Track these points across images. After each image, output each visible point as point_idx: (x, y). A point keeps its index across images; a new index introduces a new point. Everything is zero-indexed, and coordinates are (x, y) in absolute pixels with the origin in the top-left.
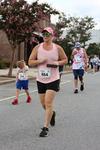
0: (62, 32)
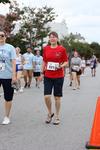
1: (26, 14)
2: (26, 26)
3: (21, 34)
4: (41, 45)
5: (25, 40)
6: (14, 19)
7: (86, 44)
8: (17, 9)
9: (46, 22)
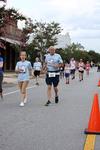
0: (28, 38)
1: (38, 28)
2: (38, 37)
3: (34, 44)
5: (37, 48)
6: (29, 32)
7: (85, 52)
8: (31, 25)
9: (54, 34)
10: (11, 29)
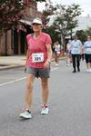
0: (48, 20)
3: (55, 26)
4: (71, 34)
5: (57, 30)
8: (51, 7)
9: (74, 16)
10: (30, 11)
